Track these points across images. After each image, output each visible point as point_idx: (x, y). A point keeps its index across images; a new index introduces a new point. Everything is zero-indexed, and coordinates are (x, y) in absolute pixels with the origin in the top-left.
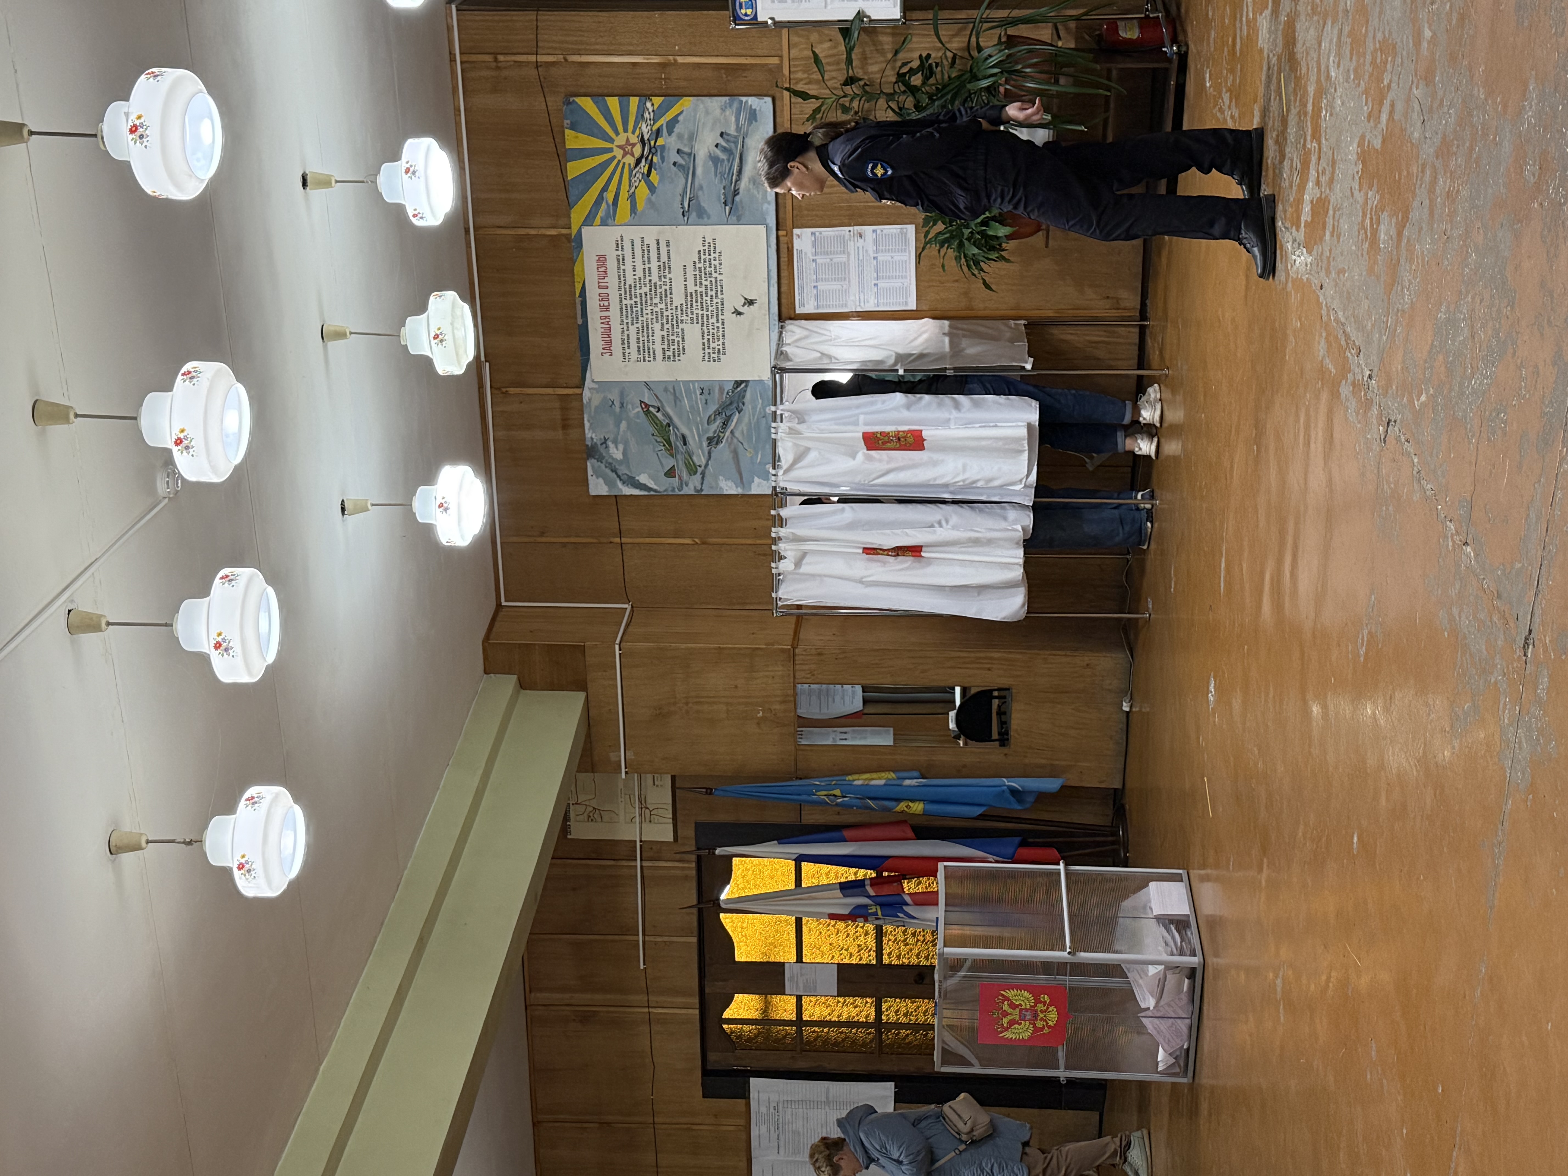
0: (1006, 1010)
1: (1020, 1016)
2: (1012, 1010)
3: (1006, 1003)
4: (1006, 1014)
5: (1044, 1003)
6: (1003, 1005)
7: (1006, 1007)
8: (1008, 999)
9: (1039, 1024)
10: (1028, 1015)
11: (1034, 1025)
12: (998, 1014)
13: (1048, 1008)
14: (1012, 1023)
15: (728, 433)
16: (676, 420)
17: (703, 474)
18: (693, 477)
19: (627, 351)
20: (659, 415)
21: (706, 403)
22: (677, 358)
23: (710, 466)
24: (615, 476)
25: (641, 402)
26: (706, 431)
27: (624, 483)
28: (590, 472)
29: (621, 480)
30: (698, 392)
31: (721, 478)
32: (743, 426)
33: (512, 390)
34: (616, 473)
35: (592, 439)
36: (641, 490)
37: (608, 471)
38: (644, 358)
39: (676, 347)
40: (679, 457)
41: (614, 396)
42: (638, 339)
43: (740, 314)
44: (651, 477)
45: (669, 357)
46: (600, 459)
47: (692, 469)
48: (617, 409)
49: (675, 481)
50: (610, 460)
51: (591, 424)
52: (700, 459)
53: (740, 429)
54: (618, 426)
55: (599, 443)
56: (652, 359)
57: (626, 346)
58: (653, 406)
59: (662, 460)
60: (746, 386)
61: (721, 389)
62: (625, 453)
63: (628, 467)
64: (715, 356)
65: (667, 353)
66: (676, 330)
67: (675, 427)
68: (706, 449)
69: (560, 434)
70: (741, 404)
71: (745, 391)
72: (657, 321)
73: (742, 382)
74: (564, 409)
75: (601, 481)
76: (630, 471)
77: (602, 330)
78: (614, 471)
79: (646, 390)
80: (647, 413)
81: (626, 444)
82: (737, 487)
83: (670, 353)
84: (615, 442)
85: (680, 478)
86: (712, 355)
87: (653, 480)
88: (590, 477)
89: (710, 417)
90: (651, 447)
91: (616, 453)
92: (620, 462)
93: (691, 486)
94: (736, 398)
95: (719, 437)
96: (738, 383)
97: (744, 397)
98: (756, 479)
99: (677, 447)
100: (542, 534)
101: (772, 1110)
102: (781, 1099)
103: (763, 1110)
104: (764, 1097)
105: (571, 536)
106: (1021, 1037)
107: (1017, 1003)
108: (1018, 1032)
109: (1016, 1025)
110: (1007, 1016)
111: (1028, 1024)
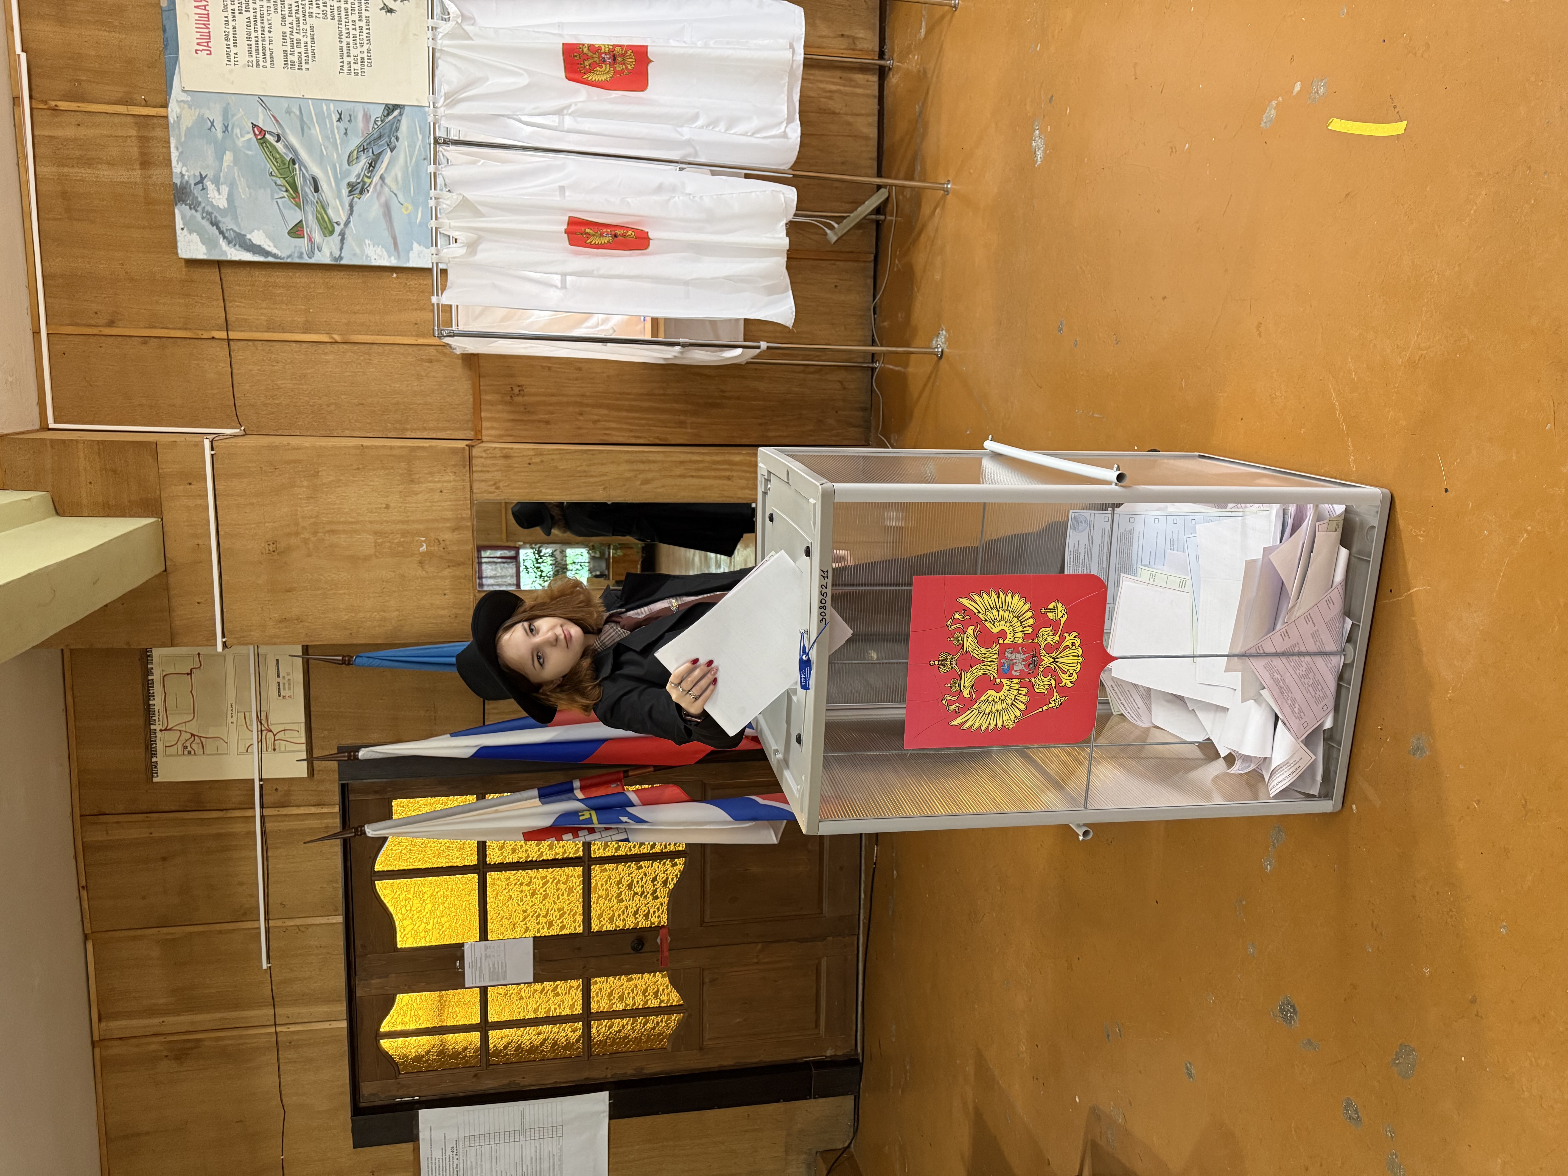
0: (970, 649)
1: (999, 664)
2: (983, 651)
3: (970, 630)
4: (969, 662)
5: (1054, 624)
6: (963, 639)
7: (970, 644)
8: (973, 619)
9: (1042, 684)
10: (1018, 659)
11: (1031, 687)
12: (948, 663)
13: (1062, 638)
14: (983, 684)
15: (376, 179)
16: (303, 155)
17: (342, 235)
18: (330, 238)
19: (233, 50)
20: (279, 146)
21: (346, 134)
22: (304, 66)
23: (351, 224)
24: (217, 232)
25: (254, 126)
26: (347, 174)
27: (229, 242)
28: (179, 223)
29: (225, 237)
30: (335, 117)
31: (367, 242)
32: (397, 172)
33: (63, 105)
34: (218, 228)
35: (183, 175)
36: (254, 253)
37: (206, 224)
38: (258, 61)
39: (303, 50)
40: (309, 209)
41: (215, 114)
42: (249, 34)
43: (390, 11)
44: (269, 236)
45: (292, 62)
46: (194, 206)
47: (328, 228)
48: (220, 135)
49: (303, 243)
50: (209, 208)
51: (181, 153)
52: (337, 213)
53: (393, 173)
54: (221, 159)
55: (192, 182)
56: (268, 64)
57: (231, 42)
58: (271, 133)
59: (285, 212)
60: (401, 114)
61: (367, 117)
62: (230, 198)
63: (235, 218)
64: (358, 67)
65: (290, 58)
66: (302, 26)
67: (302, 164)
68: (347, 200)
69: (137, 174)
70: (393, 139)
71: (399, 121)
72: (276, 11)
73: (396, 107)
74: (143, 140)
75: (195, 237)
76: (240, 228)
77: (197, 17)
78: (215, 224)
79: (260, 109)
80: (262, 141)
81: (232, 185)
82: (389, 257)
83: (295, 58)
84: (217, 182)
85: (310, 239)
86: (353, 66)
87: (273, 240)
88: (178, 231)
89: (351, 153)
90: (269, 190)
91: (218, 198)
92: (224, 212)
93: (326, 251)
94: (387, 131)
95: (364, 183)
96: (390, 109)
97: (397, 129)
98: (415, 245)
99: (305, 195)
100: (111, 324)
101: (449, 1152)
102: (462, 1136)
103: (437, 1154)
104: (437, 1135)
105: (154, 327)
106: (1000, 724)
107: (995, 630)
108: (994, 710)
109: (991, 692)
110: (971, 667)
111: (1017, 686)
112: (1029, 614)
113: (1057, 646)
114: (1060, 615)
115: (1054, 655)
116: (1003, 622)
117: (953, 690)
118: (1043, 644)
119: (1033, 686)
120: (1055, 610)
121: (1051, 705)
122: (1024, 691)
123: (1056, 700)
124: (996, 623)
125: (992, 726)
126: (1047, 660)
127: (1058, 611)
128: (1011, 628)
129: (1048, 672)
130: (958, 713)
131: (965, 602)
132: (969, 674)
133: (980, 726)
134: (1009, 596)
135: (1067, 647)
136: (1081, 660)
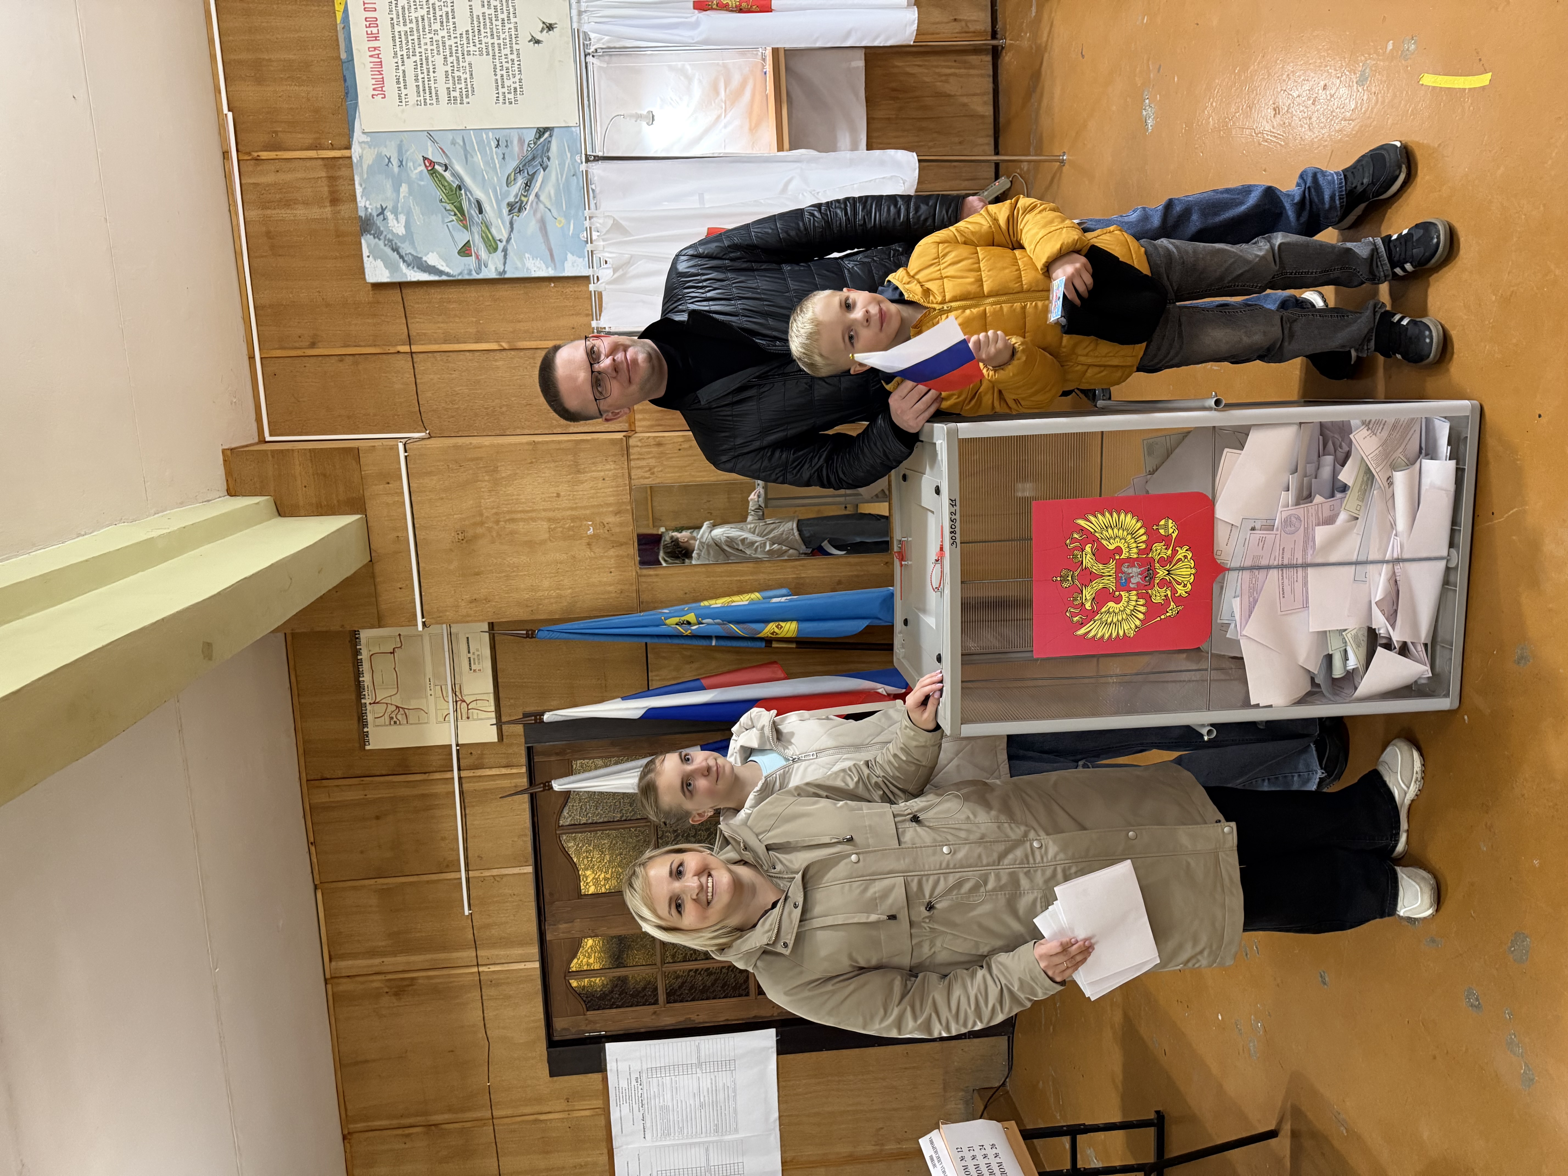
0: (1089, 565)
1: (1118, 578)
2: (1101, 566)
3: (1088, 548)
4: (1089, 577)
5: (1166, 539)
6: (1082, 557)
7: (1088, 560)
8: (1090, 537)
9: (1158, 595)
10: (1135, 573)
11: (1148, 598)
12: (1070, 578)
13: (1175, 552)
14: (1104, 596)
15: (532, 197)
16: (468, 180)
17: (505, 250)
18: (494, 255)
19: (404, 92)
20: (447, 175)
21: (504, 158)
22: (465, 100)
23: (513, 240)
24: (397, 257)
25: (425, 158)
26: (507, 194)
27: (408, 265)
28: (365, 252)
29: (404, 261)
30: (493, 144)
31: (527, 255)
32: (550, 189)
33: (264, 155)
34: (398, 253)
35: (366, 209)
36: (430, 273)
37: (388, 250)
38: (425, 99)
39: (463, 85)
40: (475, 229)
41: (391, 151)
42: (416, 76)
43: (538, 42)
44: (441, 257)
45: (455, 98)
46: (377, 235)
47: (492, 245)
48: (396, 169)
49: (471, 261)
50: (390, 236)
51: (364, 189)
52: (500, 231)
53: (547, 190)
54: (397, 190)
55: (375, 214)
56: (434, 101)
57: (402, 85)
58: (439, 164)
59: (454, 233)
60: (551, 136)
61: (521, 141)
62: (407, 226)
63: (412, 243)
64: (512, 96)
65: (453, 94)
66: (461, 64)
67: (467, 190)
68: (507, 219)
69: (328, 210)
70: (545, 159)
71: (550, 142)
72: (439, 53)
73: (546, 129)
74: (332, 179)
75: (379, 263)
76: (417, 252)
77: (371, 65)
78: (395, 250)
79: (429, 143)
80: (433, 172)
81: (409, 214)
82: (547, 268)
83: (457, 94)
84: (395, 212)
85: (477, 257)
86: (508, 96)
87: (445, 260)
88: (365, 259)
89: (509, 175)
90: (440, 216)
91: (396, 226)
92: (403, 239)
93: (492, 267)
94: (539, 152)
95: (522, 202)
96: (541, 132)
97: (548, 150)
98: (569, 256)
99: (471, 217)
100: (313, 345)
101: (634, 1082)
102: (645, 1067)
103: (624, 1084)
104: (623, 1066)
105: (348, 346)
106: (1121, 633)
107: (1111, 547)
108: (1115, 620)
109: (1111, 604)
110: (1091, 581)
111: (1135, 598)
112: (1142, 531)
113: (1170, 559)
114: (1171, 531)
115: (1167, 567)
116: (1117, 539)
117: (1076, 603)
118: (1157, 558)
119: (1151, 597)
120: (1166, 527)
121: (1168, 614)
122: (1142, 602)
123: (1173, 610)
124: (1112, 541)
125: (1114, 635)
126: (1161, 573)
127: (1169, 527)
128: (1126, 545)
129: (1163, 583)
130: (1082, 624)
131: (1081, 522)
132: (1089, 588)
133: (1103, 636)
134: (1122, 516)
135: (1180, 560)
136: (1193, 571)
